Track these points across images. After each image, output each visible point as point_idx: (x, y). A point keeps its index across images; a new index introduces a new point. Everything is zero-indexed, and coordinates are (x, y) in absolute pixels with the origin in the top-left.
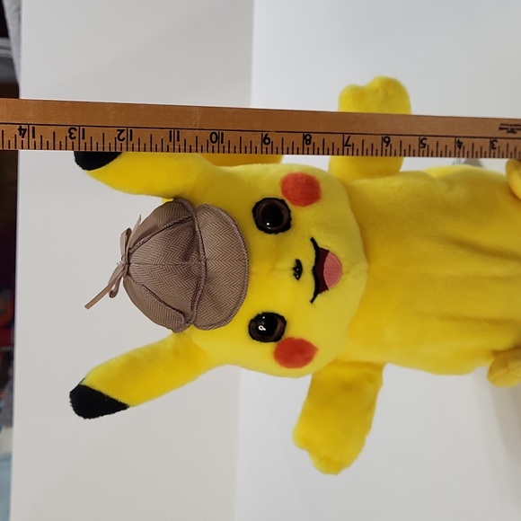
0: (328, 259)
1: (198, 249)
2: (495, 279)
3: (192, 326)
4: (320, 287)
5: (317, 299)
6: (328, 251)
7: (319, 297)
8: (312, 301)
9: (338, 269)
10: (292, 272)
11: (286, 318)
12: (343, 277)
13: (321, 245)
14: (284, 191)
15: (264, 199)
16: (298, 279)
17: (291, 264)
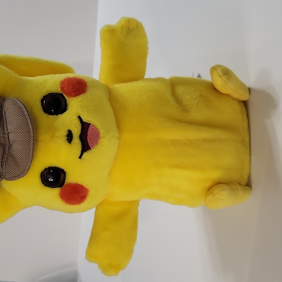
0: (90, 129)
1: (3, 127)
2: (206, 140)
3: (4, 179)
4: (85, 147)
5: (83, 155)
6: (90, 124)
7: (85, 154)
8: (80, 157)
9: (97, 136)
10: (66, 138)
11: (65, 170)
12: (100, 140)
13: (84, 120)
14: (62, 89)
15: (49, 94)
16: (70, 143)
17: (65, 133)
